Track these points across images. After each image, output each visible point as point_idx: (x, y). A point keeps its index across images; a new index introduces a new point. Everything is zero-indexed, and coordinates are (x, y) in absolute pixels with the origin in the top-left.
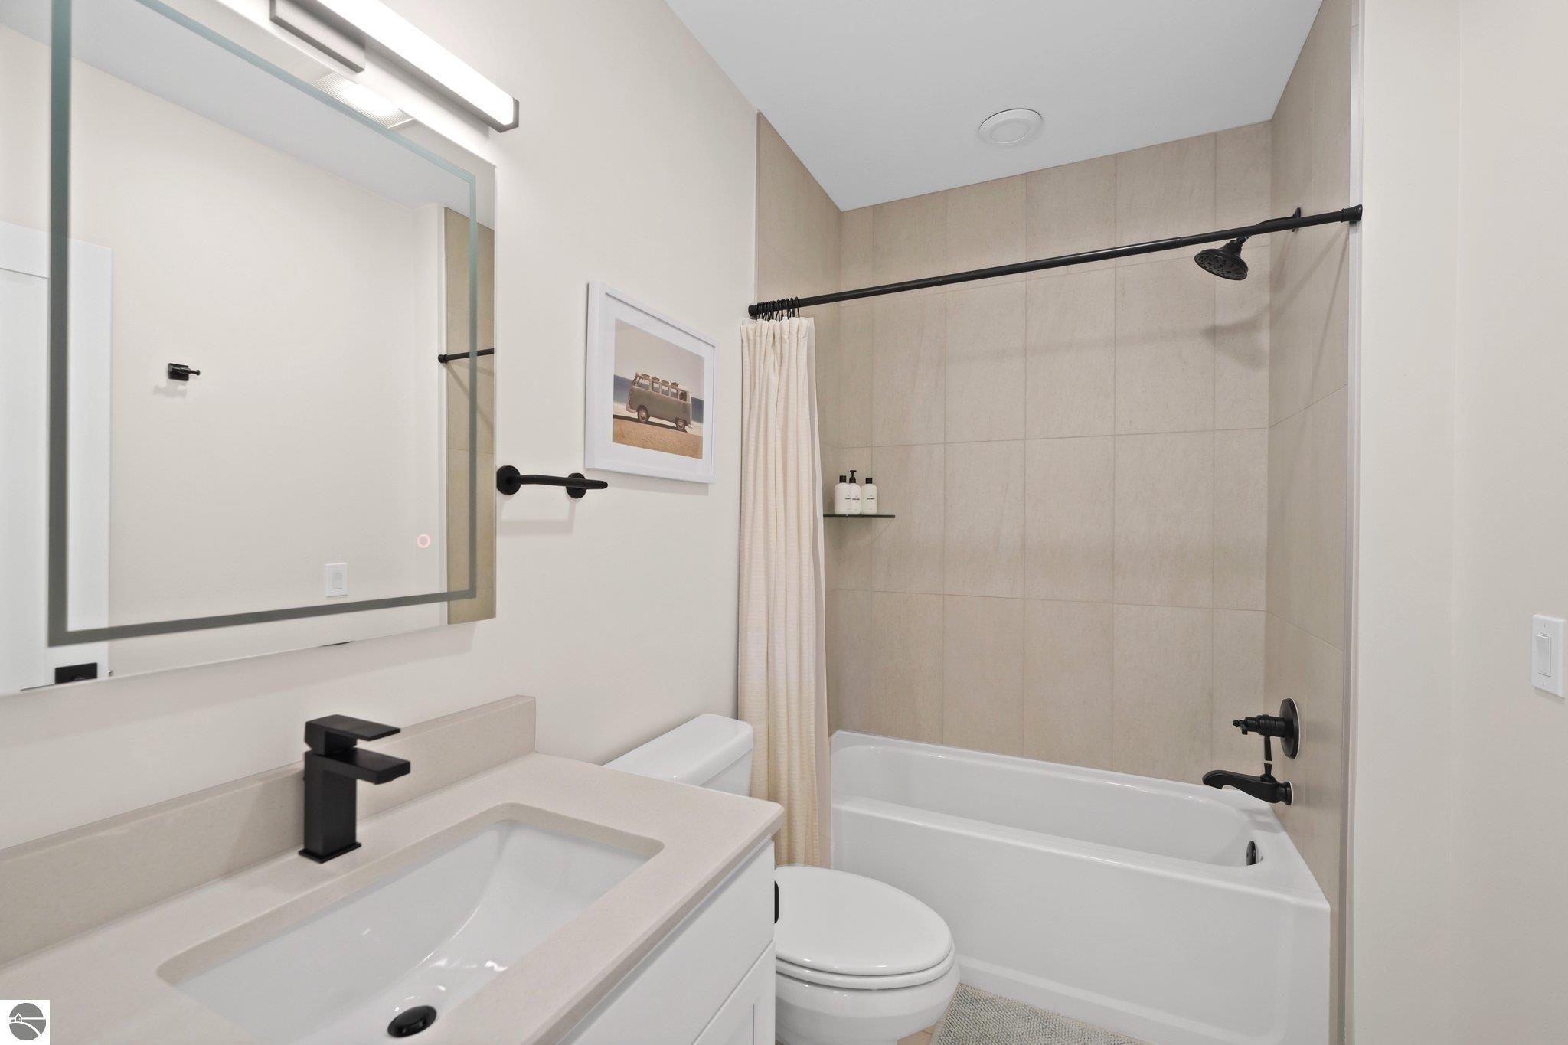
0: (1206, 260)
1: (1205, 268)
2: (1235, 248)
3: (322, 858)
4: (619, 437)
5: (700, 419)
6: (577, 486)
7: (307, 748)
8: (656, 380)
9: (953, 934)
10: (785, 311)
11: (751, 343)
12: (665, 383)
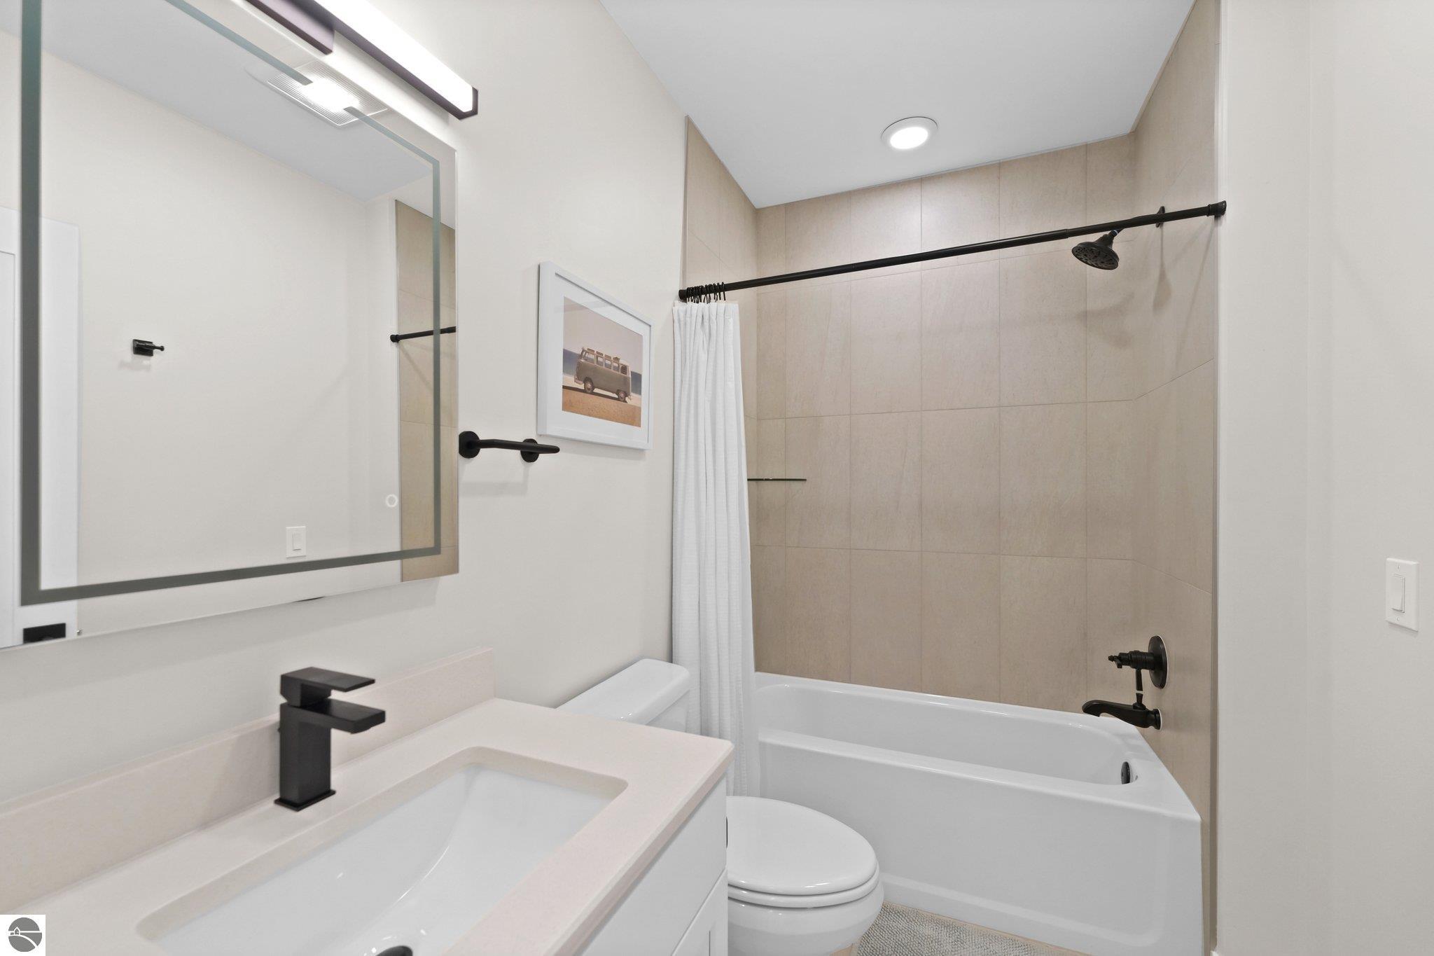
0: (1082, 253)
1: (1080, 259)
2: (1108, 241)
3: (297, 806)
4: (567, 406)
5: (638, 390)
6: (530, 451)
7: (283, 700)
8: (599, 354)
9: (878, 857)
10: (712, 295)
11: (682, 323)
12: (608, 357)
